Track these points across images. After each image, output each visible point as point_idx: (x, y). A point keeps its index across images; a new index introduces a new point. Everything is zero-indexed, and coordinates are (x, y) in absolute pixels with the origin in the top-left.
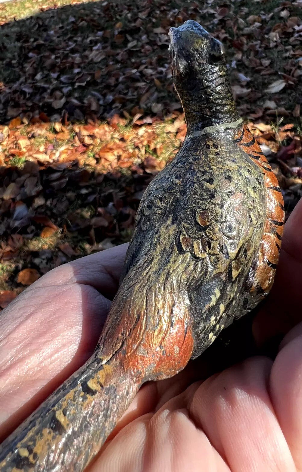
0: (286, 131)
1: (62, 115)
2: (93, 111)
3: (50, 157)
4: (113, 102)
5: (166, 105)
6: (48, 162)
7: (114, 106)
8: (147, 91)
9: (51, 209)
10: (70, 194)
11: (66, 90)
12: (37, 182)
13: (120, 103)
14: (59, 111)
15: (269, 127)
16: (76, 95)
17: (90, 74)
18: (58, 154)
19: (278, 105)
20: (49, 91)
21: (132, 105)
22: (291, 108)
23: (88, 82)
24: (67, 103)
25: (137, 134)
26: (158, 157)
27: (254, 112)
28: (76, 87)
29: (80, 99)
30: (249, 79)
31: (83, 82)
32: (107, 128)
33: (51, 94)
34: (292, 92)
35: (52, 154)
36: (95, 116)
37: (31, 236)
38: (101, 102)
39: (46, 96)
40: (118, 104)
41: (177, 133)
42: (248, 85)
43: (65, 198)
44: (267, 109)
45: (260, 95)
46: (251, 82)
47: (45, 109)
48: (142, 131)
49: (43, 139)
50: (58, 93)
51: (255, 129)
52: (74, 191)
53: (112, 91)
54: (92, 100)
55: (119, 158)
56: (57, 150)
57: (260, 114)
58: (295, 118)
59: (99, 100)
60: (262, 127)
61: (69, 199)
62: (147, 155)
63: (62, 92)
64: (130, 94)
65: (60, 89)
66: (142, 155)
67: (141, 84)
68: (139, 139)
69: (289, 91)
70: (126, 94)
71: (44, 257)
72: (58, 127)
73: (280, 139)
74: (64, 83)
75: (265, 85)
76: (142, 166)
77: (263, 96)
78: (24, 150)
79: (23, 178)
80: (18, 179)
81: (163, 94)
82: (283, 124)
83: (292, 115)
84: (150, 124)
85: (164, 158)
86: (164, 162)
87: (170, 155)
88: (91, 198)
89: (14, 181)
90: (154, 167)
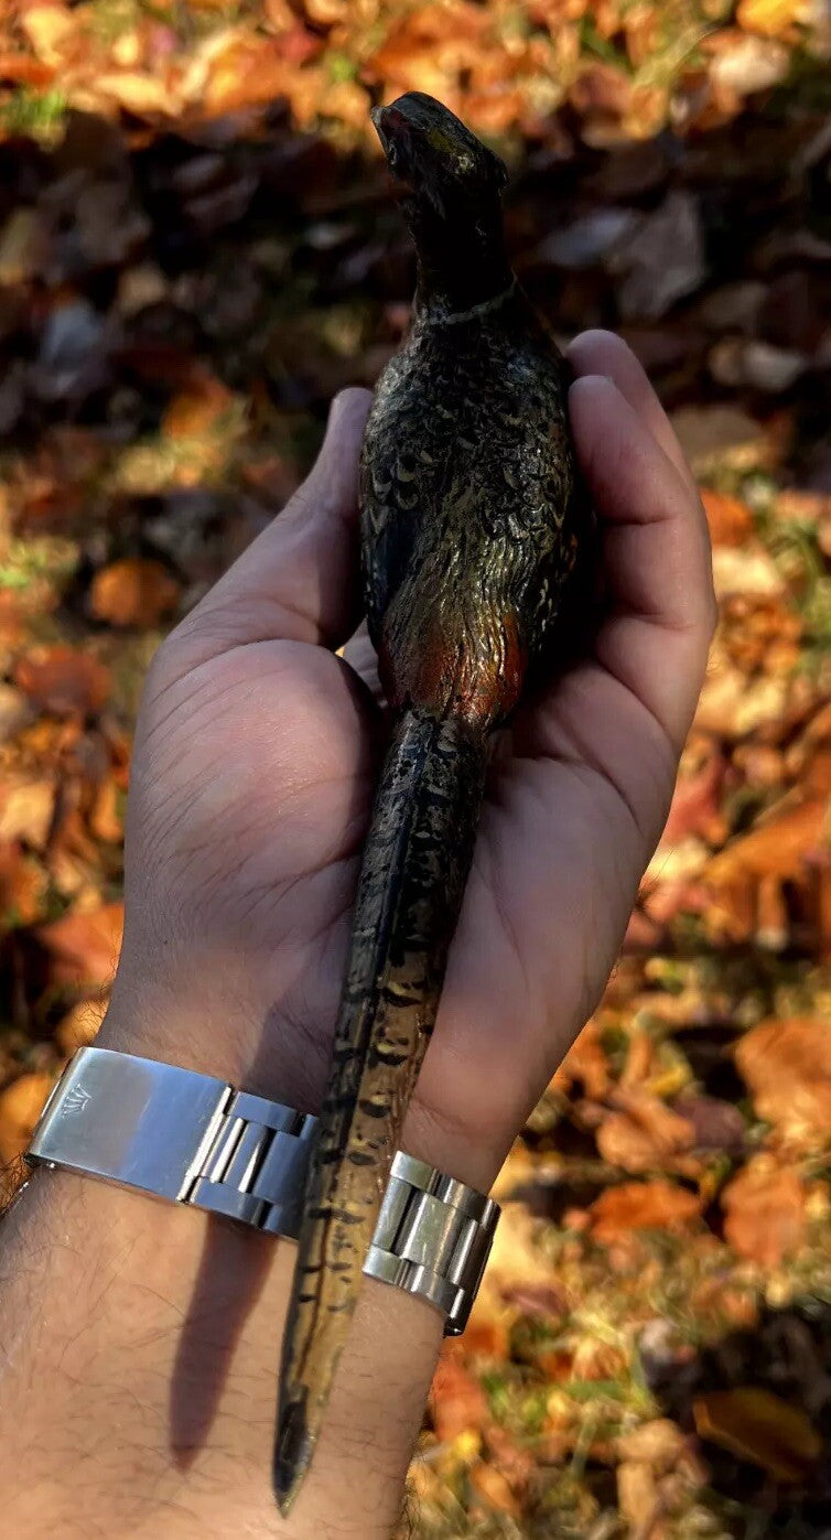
3: (169, 88)
6: (162, 113)
9: (193, 321)
10: (270, 252)
18: (197, 74)
26: (631, 69)
35: (175, 75)
37: (124, 430)
43: (245, 270)
52: (282, 237)
55: (464, 79)
61: (264, 275)
62: (590, 64)
71: (186, 517)
76: (569, 117)
78: (51, 59)
80: (45, 195)
85: (660, 78)
86: (659, 96)
87: (687, 61)
88: (356, 266)
89: (29, 202)
90: (615, 118)
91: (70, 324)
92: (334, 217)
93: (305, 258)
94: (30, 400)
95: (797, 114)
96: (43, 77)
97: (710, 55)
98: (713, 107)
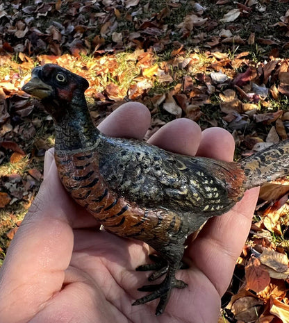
0: (242, 58)
1: (26, 44)
2: (55, 40)
3: (15, 86)
4: (75, 32)
5: (126, 34)
6: (14, 91)
7: (75, 36)
8: (107, 21)
9: (18, 136)
10: (36, 121)
11: (28, 20)
12: (4, 110)
13: (81, 33)
14: (22, 41)
15: (225, 55)
16: (38, 25)
17: (51, 5)
18: (22, 83)
19: (234, 34)
20: (11, 22)
21: (94, 34)
22: (246, 36)
23: (49, 12)
24: (29, 33)
25: (99, 63)
26: (119, 84)
27: (210, 41)
28: (38, 17)
29: (42, 29)
30: (205, 8)
31: (45, 13)
32: (69, 57)
33: (14, 24)
34: (246, 22)
35: (17, 82)
36: (58, 46)
38: (63, 32)
39: (9, 27)
40: (79, 34)
41: (137, 61)
42: (204, 15)
43: (31, 125)
44: (223, 37)
45: (216, 24)
46: (207, 11)
47: (8, 39)
48: (103, 60)
49: (7, 69)
50: (20, 23)
51: (212, 57)
53: (73, 21)
54: (54, 29)
56: (22, 79)
57: (217, 42)
58: (250, 45)
59: (60, 30)
60: (218, 55)
62: (109, 83)
63: (24, 23)
64: (90, 24)
65: (23, 20)
66: (104, 82)
67: (101, 15)
68: (100, 67)
69: (243, 20)
70: (86, 24)
71: (13, 181)
72: (22, 56)
73: (235, 67)
74: (26, 14)
75: (221, 15)
76: (105, 94)
77: (219, 25)
81: (123, 24)
82: (238, 52)
83: (247, 43)
84: (111, 53)
86: (126, 90)
87: (130, 83)
90: (116, 94)
95: (156, 94)
97: (137, 82)
98: (137, 92)
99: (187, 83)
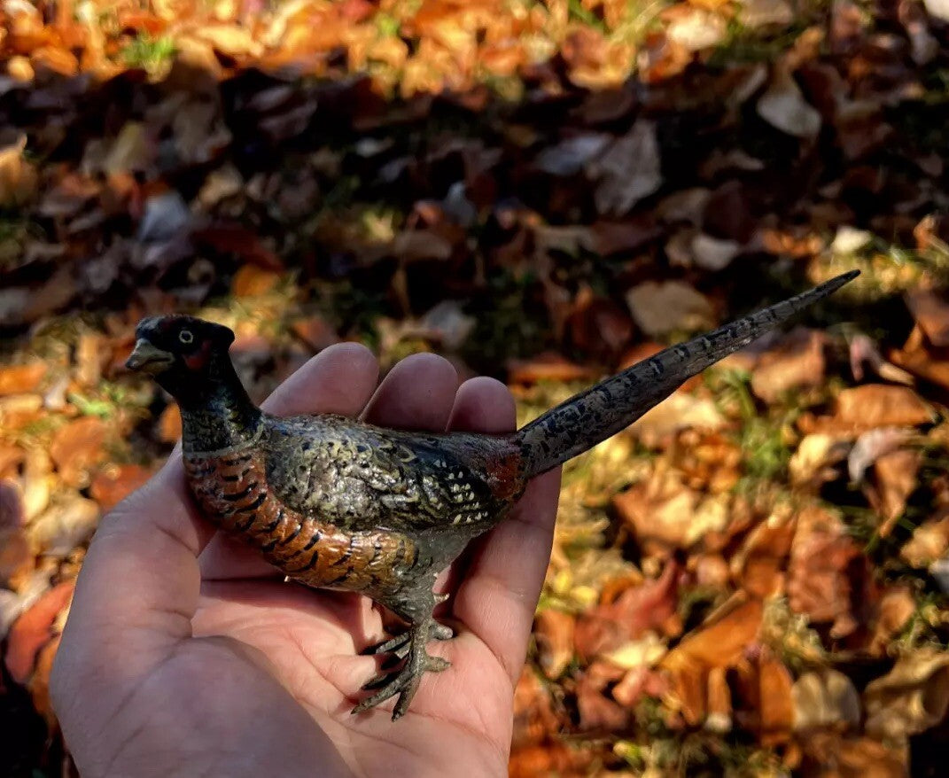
3: (255, 37)
6: (248, 54)
10: (324, 159)
12: (214, 119)
18: (277, 28)
26: (608, 31)
35: (260, 27)
37: (199, 293)
43: (304, 173)
52: (334, 148)
55: (481, 36)
56: (276, 15)
61: (319, 175)
62: (575, 27)
66: (556, 27)
76: (559, 65)
78: (167, 14)
79: (165, 107)
80: (151, 112)
85: (629, 37)
86: (629, 51)
87: (648, 27)
88: (392, 171)
89: (139, 117)
90: (595, 66)
91: (161, 210)
92: (376, 134)
93: (353, 164)
94: (126, 267)
95: (733, 66)
96: (156, 27)
97: (667, 22)
98: (669, 60)
99: (841, 29)
